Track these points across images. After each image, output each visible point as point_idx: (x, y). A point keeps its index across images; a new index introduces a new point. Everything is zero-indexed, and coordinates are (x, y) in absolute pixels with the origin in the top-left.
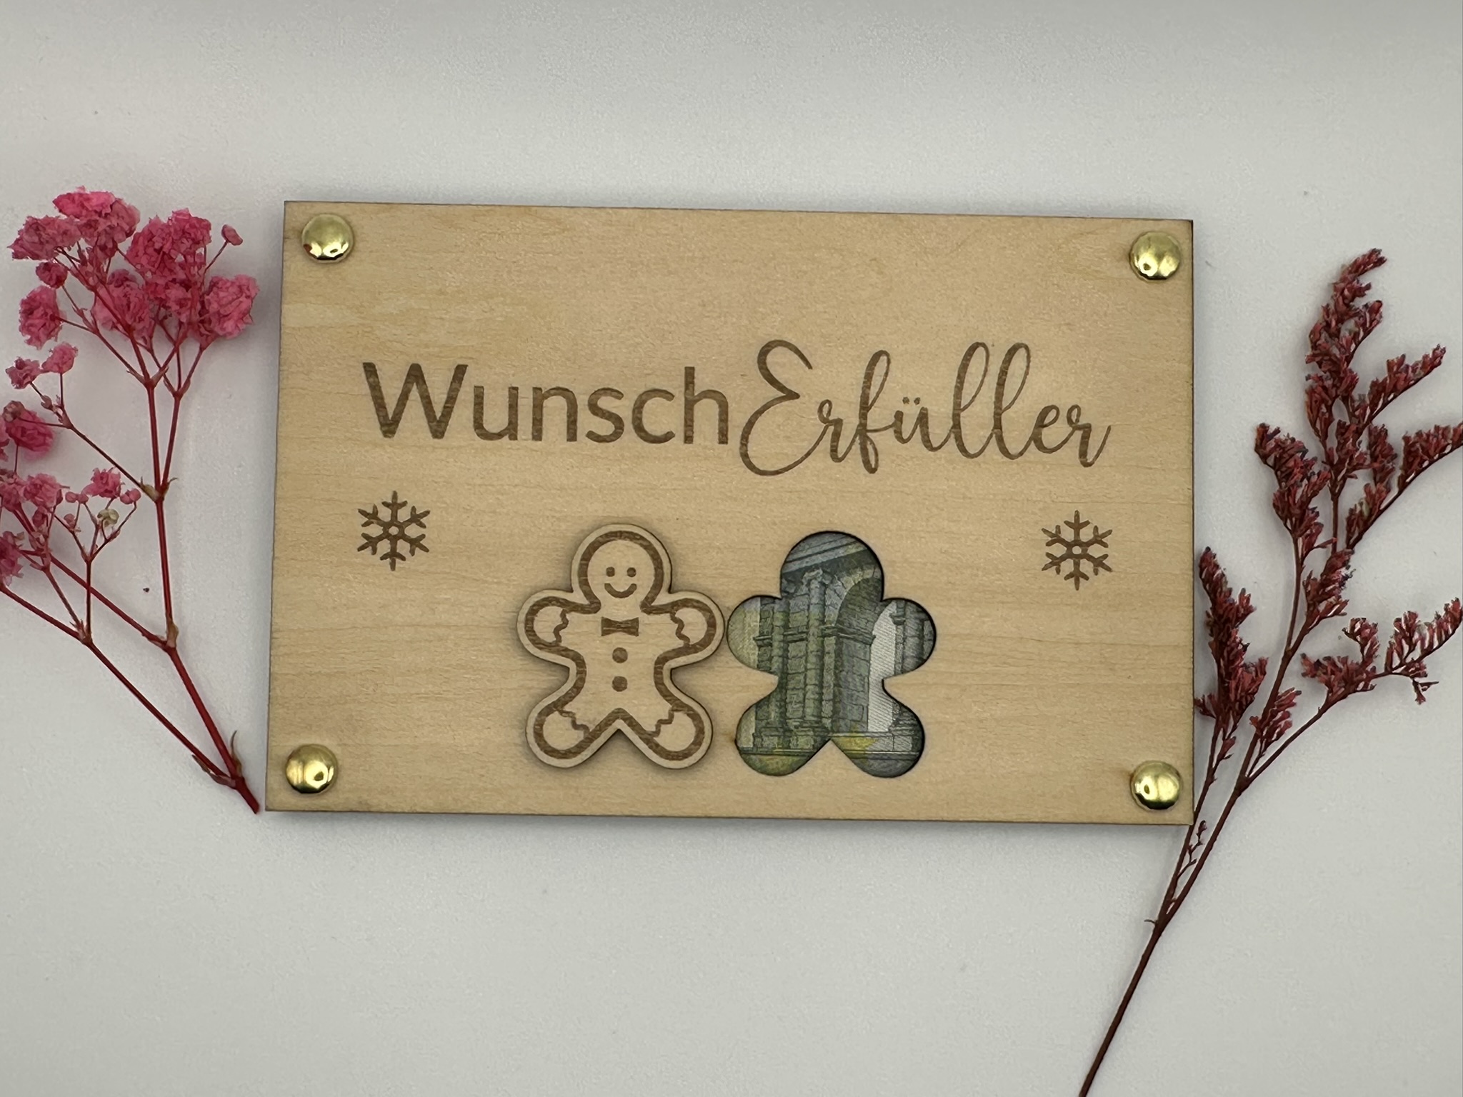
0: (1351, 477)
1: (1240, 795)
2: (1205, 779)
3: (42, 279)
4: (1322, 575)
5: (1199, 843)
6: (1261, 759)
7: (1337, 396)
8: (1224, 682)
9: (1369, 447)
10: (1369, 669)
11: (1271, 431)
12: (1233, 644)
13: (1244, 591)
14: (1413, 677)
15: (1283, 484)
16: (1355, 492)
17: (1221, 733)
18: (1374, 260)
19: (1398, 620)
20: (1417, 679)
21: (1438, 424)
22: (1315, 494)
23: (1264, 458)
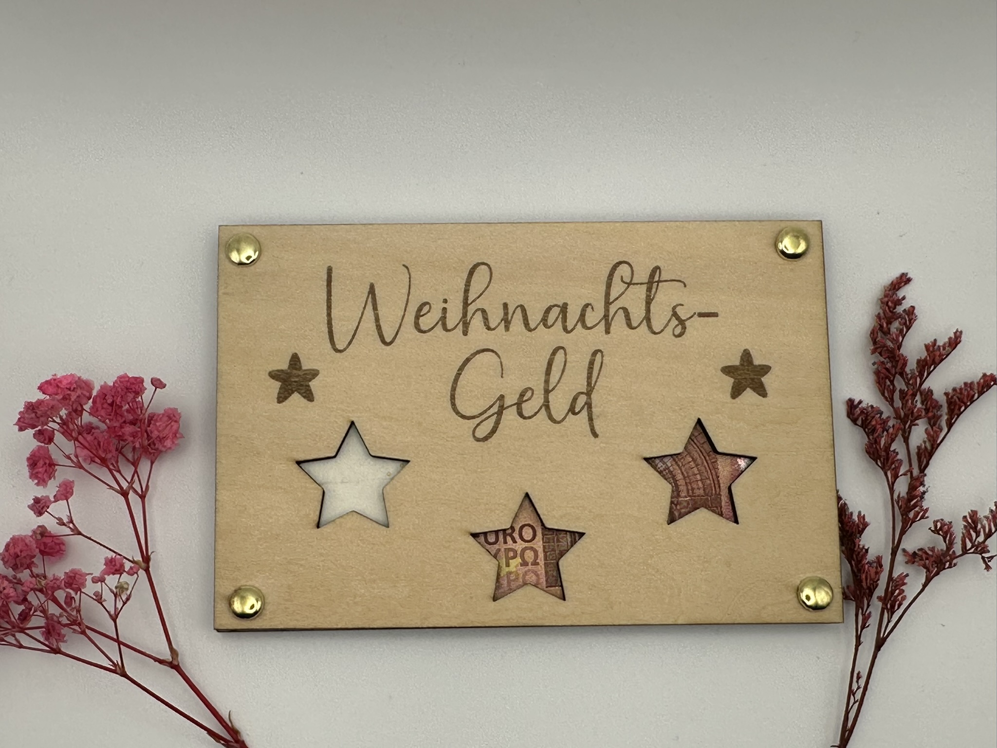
0: (915, 425)
1: (879, 650)
2: (855, 644)
3: (39, 441)
4: (907, 493)
5: (859, 688)
6: (890, 624)
7: (896, 373)
8: (857, 576)
9: (922, 403)
10: (951, 553)
11: (856, 402)
12: (859, 550)
13: (860, 513)
14: (981, 554)
15: (871, 437)
16: (919, 434)
17: (860, 611)
18: (904, 280)
19: (965, 517)
20: (983, 555)
21: (966, 381)
22: (893, 440)
23: (854, 421)
